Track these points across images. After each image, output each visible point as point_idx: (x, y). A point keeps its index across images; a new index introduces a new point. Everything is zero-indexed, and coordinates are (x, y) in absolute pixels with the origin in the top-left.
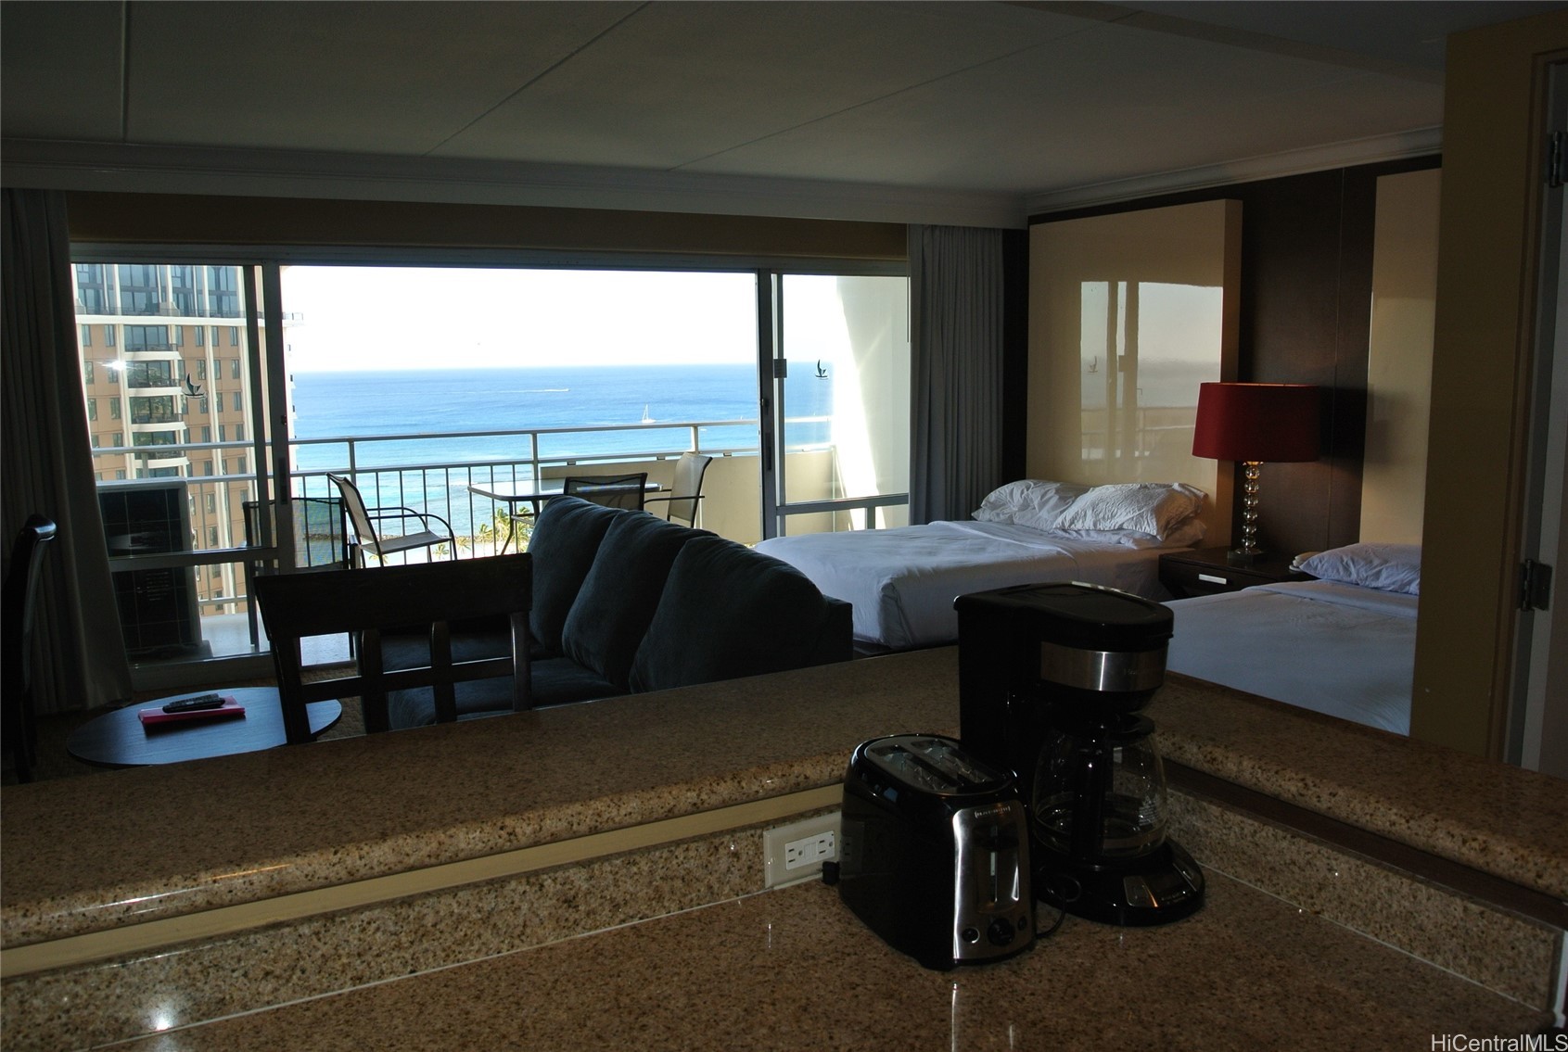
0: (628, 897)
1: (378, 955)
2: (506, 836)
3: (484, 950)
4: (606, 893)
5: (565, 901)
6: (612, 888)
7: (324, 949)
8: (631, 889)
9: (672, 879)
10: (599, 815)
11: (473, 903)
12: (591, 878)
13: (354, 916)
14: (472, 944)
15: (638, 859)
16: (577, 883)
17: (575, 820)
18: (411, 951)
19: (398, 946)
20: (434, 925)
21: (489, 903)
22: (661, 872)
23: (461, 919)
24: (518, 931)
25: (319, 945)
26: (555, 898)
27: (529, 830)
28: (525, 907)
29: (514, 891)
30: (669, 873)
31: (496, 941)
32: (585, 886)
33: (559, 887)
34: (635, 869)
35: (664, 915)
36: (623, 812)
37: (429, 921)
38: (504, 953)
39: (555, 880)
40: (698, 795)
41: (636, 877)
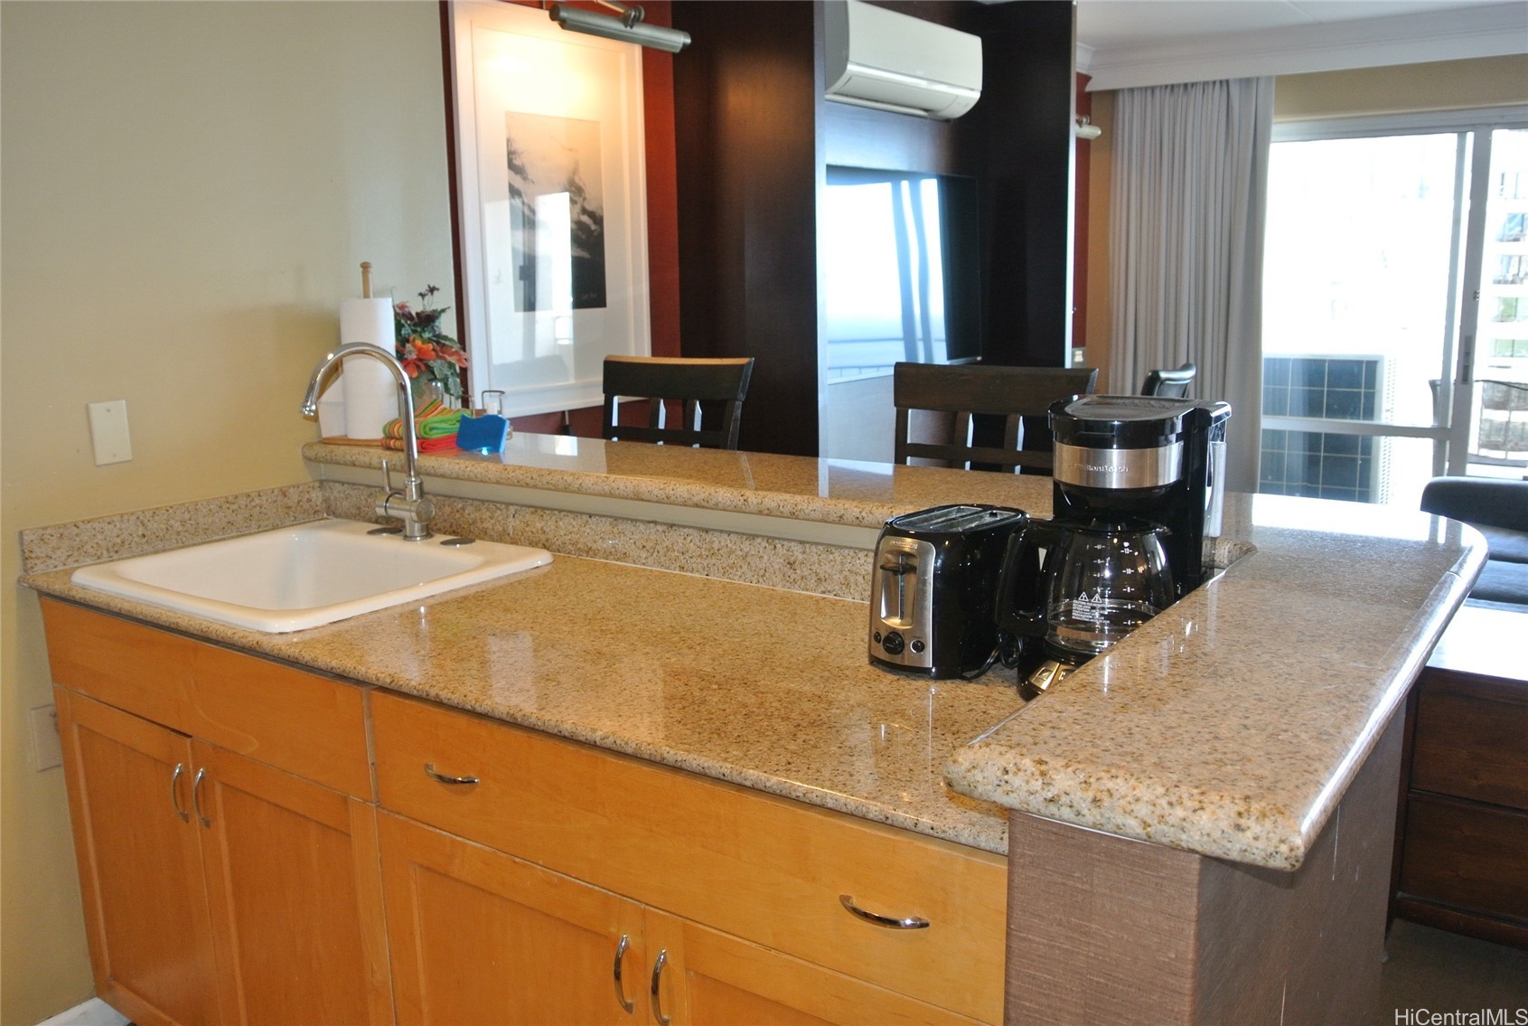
0: (827, 576)
1: (691, 557)
2: (742, 500)
3: (743, 578)
4: (813, 567)
5: (789, 563)
6: (817, 565)
7: (667, 543)
8: (829, 571)
9: (856, 574)
10: (796, 505)
11: (738, 543)
12: (804, 553)
13: (681, 529)
14: (737, 571)
15: (834, 550)
16: (796, 553)
17: (781, 504)
18: (707, 561)
19: (700, 556)
20: (718, 550)
21: (746, 546)
22: (848, 566)
23: (731, 552)
24: (762, 572)
25: (665, 539)
26: (783, 558)
27: (755, 501)
28: (766, 557)
29: (760, 544)
30: (854, 569)
31: (751, 574)
32: (800, 557)
33: (785, 552)
34: (831, 557)
35: (850, 600)
36: (810, 508)
37: (716, 546)
38: (754, 584)
39: (783, 545)
40: (861, 512)
41: (832, 563)
